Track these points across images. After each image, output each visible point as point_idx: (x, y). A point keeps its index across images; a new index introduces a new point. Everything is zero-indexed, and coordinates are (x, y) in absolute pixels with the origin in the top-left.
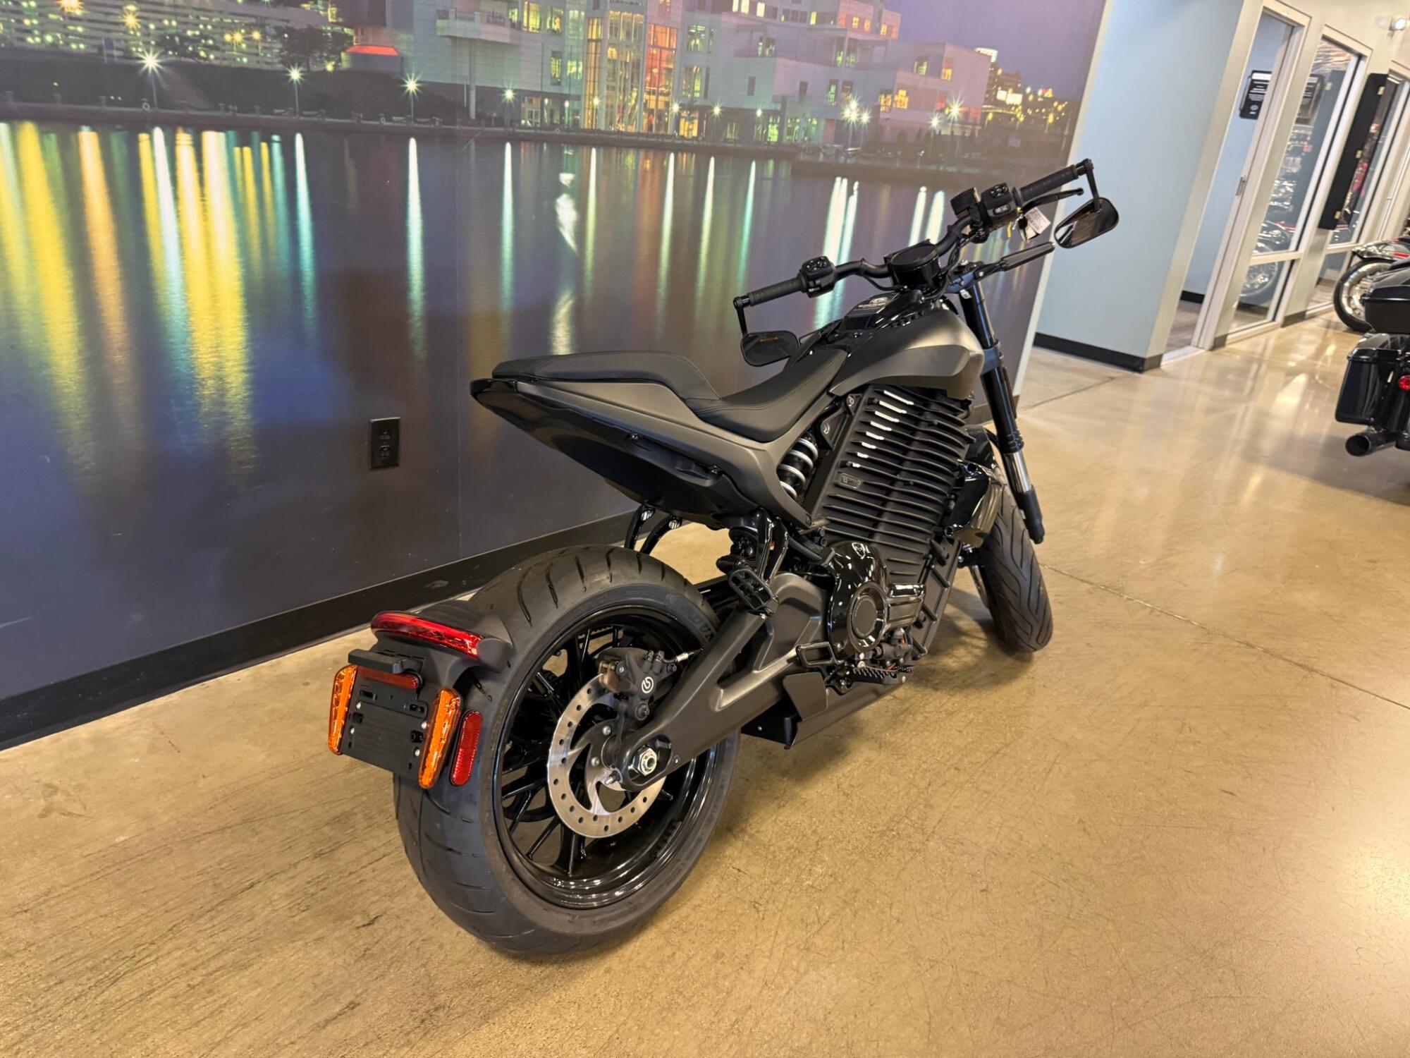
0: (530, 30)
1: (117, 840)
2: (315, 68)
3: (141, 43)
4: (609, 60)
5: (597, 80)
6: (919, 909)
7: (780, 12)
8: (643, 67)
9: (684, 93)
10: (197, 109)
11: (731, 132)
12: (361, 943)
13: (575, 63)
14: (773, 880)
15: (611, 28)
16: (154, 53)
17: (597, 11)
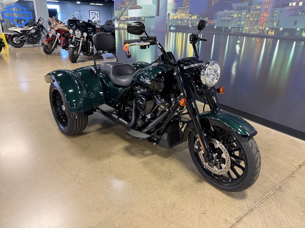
0: (235, 17)
4: (250, 20)
5: (247, 24)
8: (259, 21)
9: (270, 26)
11: (286, 34)
15: (252, 15)
17: (249, 12)
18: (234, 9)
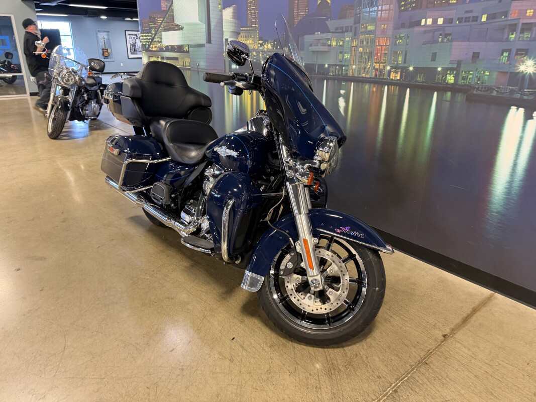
0: (333, 46)
4: (359, 52)
5: (354, 59)
8: (374, 54)
11: (420, 77)
13: (347, 55)
15: (361, 41)
17: (355, 37)
18: (331, 31)
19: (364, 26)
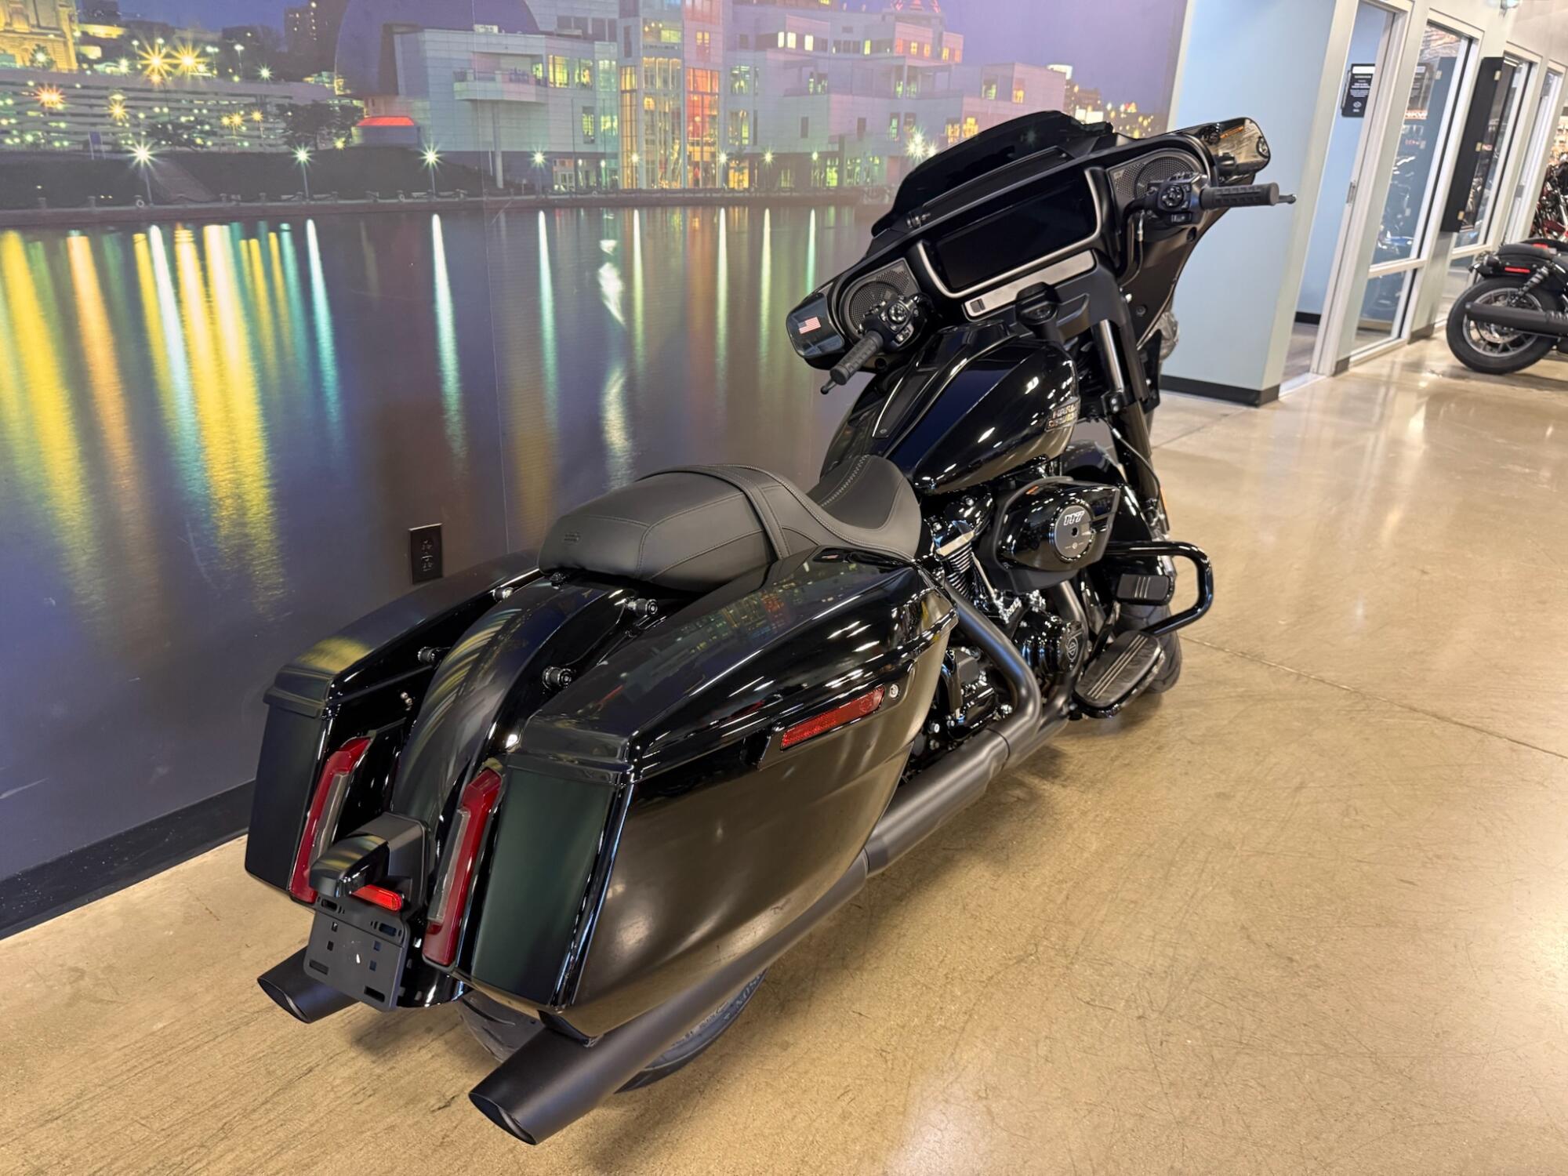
0: (558, 85)
1: (155, 1028)
2: (322, 146)
3: (130, 135)
4: (646, 111)
5: (634, 134)
6: (1069, 1044)
7: (830, 43)
8: (684, 117)
9: (731, 141)
10: (196, 202)
11: (786, 180)
12: (438, 1129)
13: (608, 118)
14: (899, 1022)
15: (646, 76)
16: (145, 145)
17: (630, 59)
18: (542, 28)
19: (650, 27)
